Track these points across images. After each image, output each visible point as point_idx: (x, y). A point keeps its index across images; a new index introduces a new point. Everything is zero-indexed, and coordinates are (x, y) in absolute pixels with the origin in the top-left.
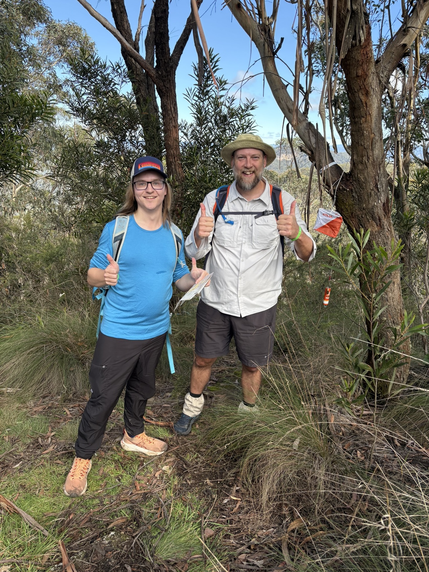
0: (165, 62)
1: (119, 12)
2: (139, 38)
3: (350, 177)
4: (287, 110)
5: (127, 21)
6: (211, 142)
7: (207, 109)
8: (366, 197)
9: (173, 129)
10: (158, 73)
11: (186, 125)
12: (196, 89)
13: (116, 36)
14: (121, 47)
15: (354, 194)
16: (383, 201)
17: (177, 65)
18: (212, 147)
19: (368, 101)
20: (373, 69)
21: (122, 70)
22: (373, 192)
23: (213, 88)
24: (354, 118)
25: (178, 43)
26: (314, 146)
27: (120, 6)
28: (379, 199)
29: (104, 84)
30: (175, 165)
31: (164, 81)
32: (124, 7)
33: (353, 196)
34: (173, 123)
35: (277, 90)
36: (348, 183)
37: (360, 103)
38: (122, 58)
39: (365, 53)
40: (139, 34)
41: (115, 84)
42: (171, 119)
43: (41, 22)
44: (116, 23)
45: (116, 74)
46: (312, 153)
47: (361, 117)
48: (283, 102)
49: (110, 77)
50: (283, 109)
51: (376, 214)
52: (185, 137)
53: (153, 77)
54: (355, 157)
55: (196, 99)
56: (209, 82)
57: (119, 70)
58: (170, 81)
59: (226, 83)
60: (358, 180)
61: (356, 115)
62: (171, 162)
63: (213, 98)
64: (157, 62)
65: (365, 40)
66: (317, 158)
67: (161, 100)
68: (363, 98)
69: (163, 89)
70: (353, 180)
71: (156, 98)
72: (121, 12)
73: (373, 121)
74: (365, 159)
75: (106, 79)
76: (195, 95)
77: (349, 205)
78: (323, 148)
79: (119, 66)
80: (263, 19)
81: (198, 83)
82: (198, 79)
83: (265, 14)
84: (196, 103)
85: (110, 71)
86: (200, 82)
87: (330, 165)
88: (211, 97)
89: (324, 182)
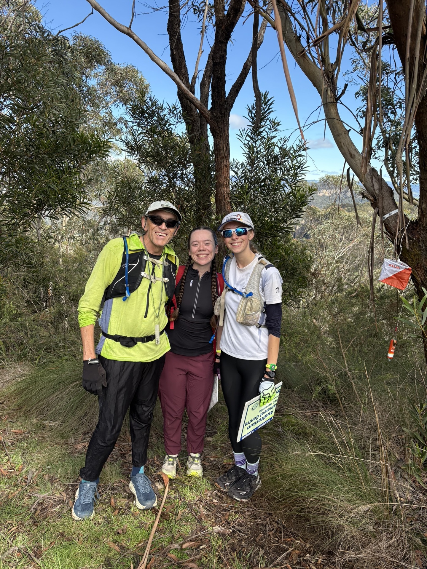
0: (220, 105)
1: (177, 57)
2: (195, 81)
3: (416, 226)
4: (349, 155)
5: (185, 66)
6: (262, 182)
7: (259, 149)
9: (225, 168)
10: (212, 114)
11: (237, 164)
12: (249, 130)
13: (174, 80)
14: (177, 90)
15: (421, 244)
17: (232, 107)
18: (263, 186)
21: (178, 111)
23: (267, 130)
25: (234, 86)
26: (377, 192)
27: (179, 51)
29: (160, 124)
30: (225, 204)
31: (218, 122)
32: (182, 52)
33: (420, 246)
34: (225, 162)
35: (338, 135)
36: (415, 232)
38: (178, 100)
40: (196, 78)
41: (170, 124)
42: (223, 158)
43: (101, 64)
44: (175, 67)
45: (172, 115)
46: (375, 199)
48: (345, 147)
49: (166, 117)
50: (344, 154)
52: (236, 176)
53: (208, 118)
54: (424, 206)
55: (248, 139)
56: (263, 124)
57: (175, 112)
58: (224, 122)
59: (279, 125)
60: (426, 230)
61: (426, 163)
62: (220, 201)
63: (265, 138)
64: (212, 104)
66: (380, 205)
67: (214, 140)
69: (216, 129)
70: (420, 229)
71: (208, 137)
72: (180, 57)
75: (162, 120)
76: (248, 135)
77: (415, 255)
78: (387, 195)
79: (175, 107)
80: (327, 65)
81: (251, 124)
82: (251, 120)
83: (328, 61)
84: (248, 144)
85: (166, 112)
86: (253, 123)
87: (393, 212)
88: (263, 137)
89: (386, 229)
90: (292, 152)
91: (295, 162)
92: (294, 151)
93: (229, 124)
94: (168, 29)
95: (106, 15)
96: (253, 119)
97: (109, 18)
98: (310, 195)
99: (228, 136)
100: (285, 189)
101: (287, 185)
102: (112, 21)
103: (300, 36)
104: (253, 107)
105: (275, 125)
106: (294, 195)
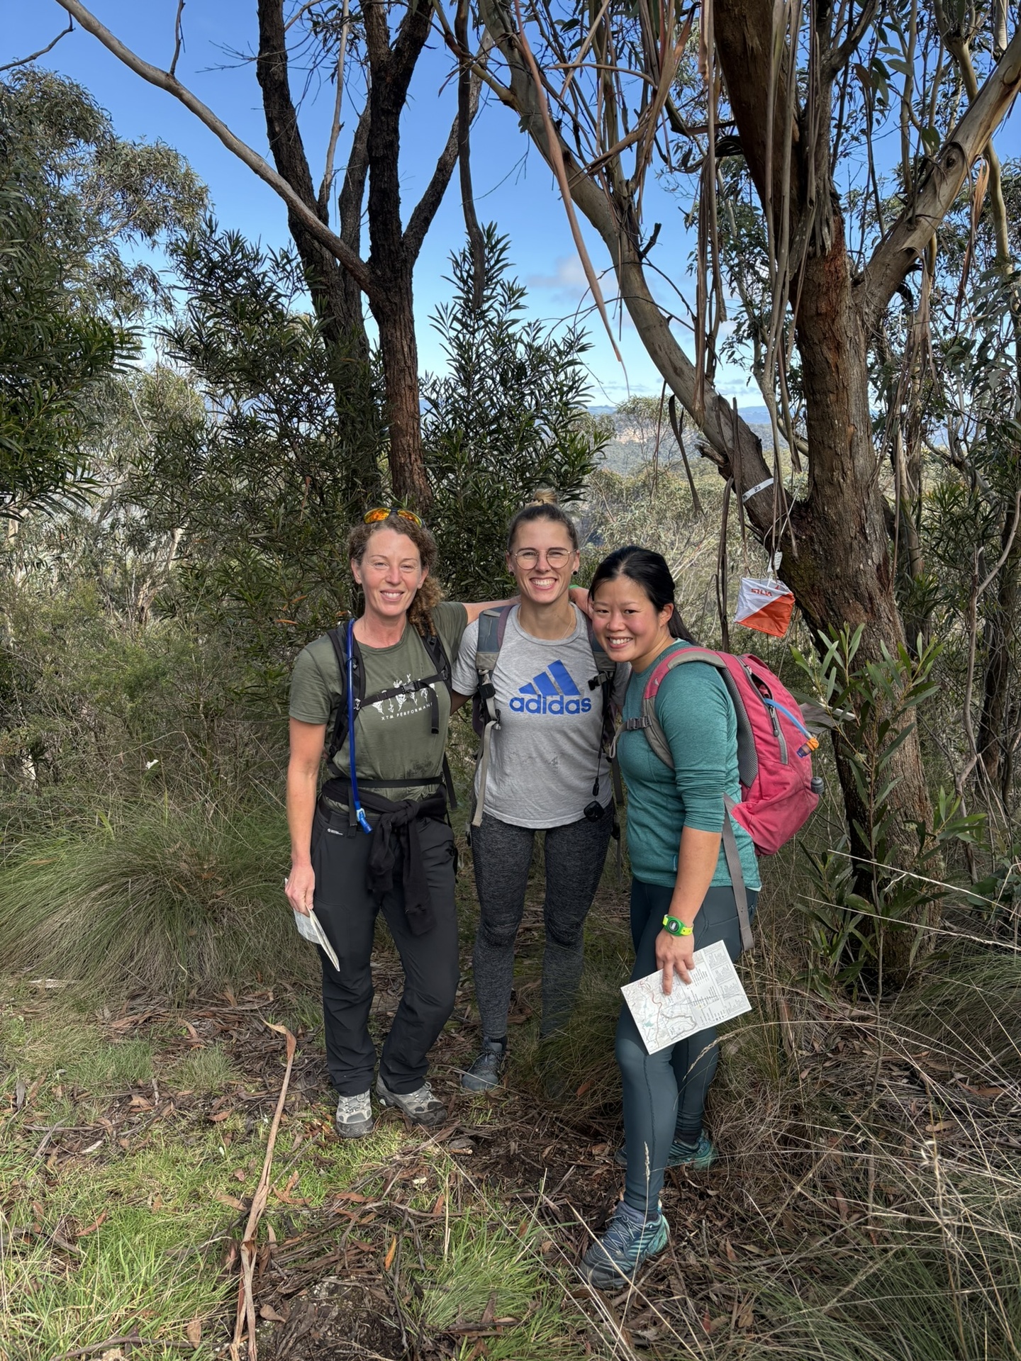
0: (390, 251)
1: (284, 141)
2: (328, 194)
3: (806, 510)
4: (671, 370)
5: (303, 159)
6: (491, 423)
7: (481, 349)
8: (842, 553)
9: (408, 393)
10: (374, 272)
11: (435, 382)
12: (457, 307)
13: (282, 193)
14: (287, 214)
15: (816, 547)
16: (876, 561)
17: (416, 257)
18: (494, 431)
19: (840, 361)
20: (848, 300)
21: (294, 264)
22: (855, 543)
23: (497, 306)
24: (814, 393)
25: (419, 209)
26: (730, 445)
28: (868, 557)
29: (254, 295)
30: (411, 472)
31: (387, 290)
32: (294, 126)
33: (814, 551)
34: (408, 378)
35: (648, 329)
36: (804, 523)
37: (825, 365)
38: (293, 241)
39: (833, 269)
40: (328, 187)
41: (279, 295)
42: (403, 371)
44: (279, 162)
45: (281, 275)
46: (726, 459)
47: (826, 393)
48: (662, 354)
49: (267, 279)
50: (661, 368)
51: (863, 588)
52: (434, 411)
53: (364, 281)
54: (817, 472)
55: (459, 327)
56: (487, 293)
57: (288, 268)
58: (400, 289)
59: (522, 295)
60: (824, 518)
61: (817, 387)
62: (402, 466)
63: (493, 324)
64: (372, 249)
65: (833, 246)
66: (736, 471)
67: (380, 330)
68: (830, 356)
69: (385, 307)
70: (814, 518)
71: (363, 320)
72: (291, 140)
73: (852, 400)
74: (837, 475)
75: (259, 284)
76: (455, 318)
77: (806, 569)
78: (748, 450)
79: (287, 257)
80: (617, 184)
81: (462, 294)
82: (461, 285)
83: (620, 173)
84: (457, 337)
85: (267, 266)
86: (467, 293)
87: (763, 486)
88: (490, 322)
89: (751, 520)
90: (553, 354)
91: (562, 376)
92: (560, 353)
93: (412, 295)
94: (259, 75)
95: (114, 43)
96: (465, 282)
97: (121, 50)
98: (598, 449)
99: (412, 322)
100: (544, 436)
101: (546, 428)
102: (130, 57)
103: (560, 122)
104: (465, 256)
105: (514, 293)
106: (564, 449)
